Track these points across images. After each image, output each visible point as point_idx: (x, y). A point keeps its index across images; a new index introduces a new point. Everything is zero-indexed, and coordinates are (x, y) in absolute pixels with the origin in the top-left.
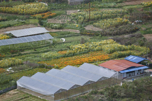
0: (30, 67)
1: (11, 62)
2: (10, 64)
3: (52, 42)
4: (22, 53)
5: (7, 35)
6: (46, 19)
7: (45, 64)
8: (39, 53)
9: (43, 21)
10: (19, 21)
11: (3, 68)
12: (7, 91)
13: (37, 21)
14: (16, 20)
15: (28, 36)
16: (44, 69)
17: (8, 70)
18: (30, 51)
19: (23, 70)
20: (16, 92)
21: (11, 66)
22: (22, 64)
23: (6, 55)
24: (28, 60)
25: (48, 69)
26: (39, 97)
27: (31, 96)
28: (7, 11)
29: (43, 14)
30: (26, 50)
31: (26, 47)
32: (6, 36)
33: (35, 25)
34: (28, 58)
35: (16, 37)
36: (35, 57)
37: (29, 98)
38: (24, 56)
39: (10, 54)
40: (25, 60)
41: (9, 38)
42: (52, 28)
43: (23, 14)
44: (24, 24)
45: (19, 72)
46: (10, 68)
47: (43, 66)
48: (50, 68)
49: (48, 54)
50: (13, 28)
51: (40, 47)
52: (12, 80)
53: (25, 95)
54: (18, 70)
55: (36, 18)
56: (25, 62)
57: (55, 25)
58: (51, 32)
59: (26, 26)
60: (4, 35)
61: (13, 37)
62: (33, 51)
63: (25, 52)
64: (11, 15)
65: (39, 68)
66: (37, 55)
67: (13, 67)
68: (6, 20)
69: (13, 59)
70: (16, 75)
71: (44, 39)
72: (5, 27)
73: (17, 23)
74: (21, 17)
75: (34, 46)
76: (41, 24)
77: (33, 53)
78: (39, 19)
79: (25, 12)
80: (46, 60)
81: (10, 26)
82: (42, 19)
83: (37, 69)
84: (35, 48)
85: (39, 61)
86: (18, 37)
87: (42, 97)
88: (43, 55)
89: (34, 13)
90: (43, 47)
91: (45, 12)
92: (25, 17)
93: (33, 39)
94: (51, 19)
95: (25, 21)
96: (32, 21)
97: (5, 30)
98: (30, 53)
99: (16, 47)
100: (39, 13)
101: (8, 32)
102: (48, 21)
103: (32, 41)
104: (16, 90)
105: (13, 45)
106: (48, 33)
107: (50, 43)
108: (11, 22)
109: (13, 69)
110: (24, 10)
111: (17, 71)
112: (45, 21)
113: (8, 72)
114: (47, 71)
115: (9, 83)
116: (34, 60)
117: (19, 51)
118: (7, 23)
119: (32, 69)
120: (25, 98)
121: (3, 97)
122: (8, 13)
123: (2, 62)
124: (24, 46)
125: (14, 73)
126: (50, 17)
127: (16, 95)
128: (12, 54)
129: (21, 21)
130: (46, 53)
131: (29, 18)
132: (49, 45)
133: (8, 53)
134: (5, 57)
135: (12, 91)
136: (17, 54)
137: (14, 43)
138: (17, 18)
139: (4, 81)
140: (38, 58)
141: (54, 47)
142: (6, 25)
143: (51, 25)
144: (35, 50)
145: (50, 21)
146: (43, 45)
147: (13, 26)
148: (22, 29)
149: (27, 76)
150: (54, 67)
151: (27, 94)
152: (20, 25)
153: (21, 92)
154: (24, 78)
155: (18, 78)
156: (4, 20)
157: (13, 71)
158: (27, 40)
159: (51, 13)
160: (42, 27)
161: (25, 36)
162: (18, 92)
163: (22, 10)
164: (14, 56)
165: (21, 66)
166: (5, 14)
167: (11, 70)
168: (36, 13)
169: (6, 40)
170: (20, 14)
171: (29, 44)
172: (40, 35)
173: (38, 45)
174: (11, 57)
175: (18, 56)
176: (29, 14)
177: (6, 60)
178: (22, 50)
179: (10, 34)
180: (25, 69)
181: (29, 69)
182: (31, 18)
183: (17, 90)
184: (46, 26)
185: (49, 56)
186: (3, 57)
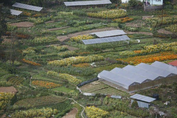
0: (109, 63)
1: (94, 58)
2: (93, 60)
3: (128, 42)
4: (104, 51)
5: (92, 35)
6: (124, 23)
7: (122, 61)
8: (117, 51)
9: (122, 25)
10: (102, 24)
11: (88, 62)
12: (91, 82)
13: (117, 24)
14: (99, 24)
15: (109, 37)
16: (121, 65)
17: (91, 65)
18: (110, 50)
19: (104, 65)
20: (98, 83)
21: (95, 61)
22: (103, 60)
23: (91, 52)
24: (108, 57)
25: (125, 65)
26: (116, 88)
27: (110, 86)
28: (93, 16)
29: (122, 19)
30: (107, 49)
31: (106, 46)
32: (92, 37)
33: (115, 28)
34: (108, 55)
35: (99, 38)
36: (114, 55)
37: (108, 88)
38: (105, 53)
39: (94, 52)
40: (106, 57)
41: (93, 39)
42: (130, 31)
43: (106, 19)
44: (106, 27)
45: (100, 67)
46: (94, 63)
47: (120, 63)
48: (126, 64)
49: (125, 53)
50: (97, 30)
51: (118, 47)
52: (95, 73)
53: (105, 86)
54: (100, 65)
55: (116, 22)
56: (106, 59)
57: (132, 28)
58: (128, 34)
59: (107, 28)
60: (89, 36)
61: (97, 37)
62: (113, 50)
63: (106, 50)
64: (96, 19)
65: (117, 64)
66: (116, 53)
67: (96, 63)
68: (92, 23)
69: (96, 55)
70: (98, 69)
71: (122, 40)
72: (91, 29)
73: (101, 26)
74: (104, 21)
75: (113, 45)
76: (120, 27)
77: (113, 51)
78: (118, 23)
79: (107, 16)
80: (123, 58)
81: (94, 28)
82: (121, 23)
83: (115, 65)
84: (114, 47)
85: (117, 58)
86: (101, 38)
87: (119, 88)
88: (121, 53)
89: (114, 18)
90: (121, 46)
91: (124, 17)
92: (107, 21)
93: (113, 40)
94: (128, 23)
95: (106, 24)
96: (112, 24)
97: (90, 31)
98: (110, 52)
99: (99, 46)
100: (119, 18)
101: (93, 34)
102: (126, 25)
103: (112, 41)
104: (97, 81)
105: (97, 44)
106: (125, 34)
107: (127, 43)
108: (95, 25)
109: (96, 64)
110: (107, 15)
111: (98, 66)
112: (124, 25)
113: (92, 66)
114: (124, 67)
115: (92, 75)
116: (113, 57)
117: (101, 49)
118: (92, 26)
119: (111, 64)
120: (105, 88)
121: (87, 87)
122: (94, 17)
123: (87, 58)
124: (105, 45)
125: (97, 67)
126: (128, 22)
127: (98, 85)
128: (96, 51)
129: (104, 24)
130: (123, 52)
131: (110, 22)
132: (126, 45)
133: (92, 50)
134: (90, 54)
135: (94, 82)
136: (100, 52)
137: (97, 43)
138: (101, 22)
139: (88, 74)
140: (117, 56)
141: (130, 47)
142: (92, 28)
143: (128, 28)
144: (114, 49)
145: (128, 25)
146: (121, 45)
147: (97, 28)
148: (104, 31)
149: (107, 70)
150: (129, 64)
151: (107, 85)
152: (103, 28)
153: (102, 83)
154: (104, 71)
155: (100, 72)
156: (90, 23)
157: (96, 66)
158: (108, 40)
159: (129, 18)
160: (121, 30)
161: (107, 37)
162: (99, 83)
163: (105, 15)
164: (97, 54)
165: (102, 61)
166: (91, 18)
167: (94, 64)
168: (116, 18)
169: (91, 40)
170: (104, 19)
171: (109, 44)
172: (119, 37)
173: (117, 45)
174: (95, 54)
175: (100, 53)
176: (111, 19)
177: (91, 56)
178: (104, 49)
179: (95, 35)
180: (105, 65)
181: (109, 64)
182: (112, 22)
183: (99, 82)
184: (124, 29)
185: (126, 54)
186: (88, 54)
